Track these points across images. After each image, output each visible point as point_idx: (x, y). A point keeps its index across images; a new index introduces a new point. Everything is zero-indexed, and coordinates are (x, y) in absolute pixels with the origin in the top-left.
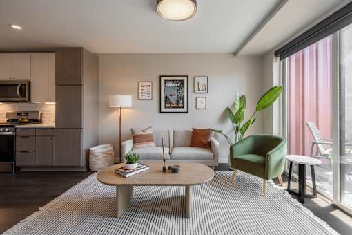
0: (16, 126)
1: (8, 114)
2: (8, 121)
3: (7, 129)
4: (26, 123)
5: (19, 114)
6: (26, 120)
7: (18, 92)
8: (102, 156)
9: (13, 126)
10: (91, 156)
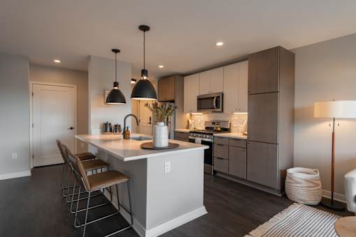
0: (215, 135)
1: (206, 122)
2: (206, 128)
3: (208, 136)
4: (219, 132)
5: (213, 123)
6: (219, 129)
7: (214, 104)
8: (305, 184)
9: (212, 134)
10: (287, 180)
